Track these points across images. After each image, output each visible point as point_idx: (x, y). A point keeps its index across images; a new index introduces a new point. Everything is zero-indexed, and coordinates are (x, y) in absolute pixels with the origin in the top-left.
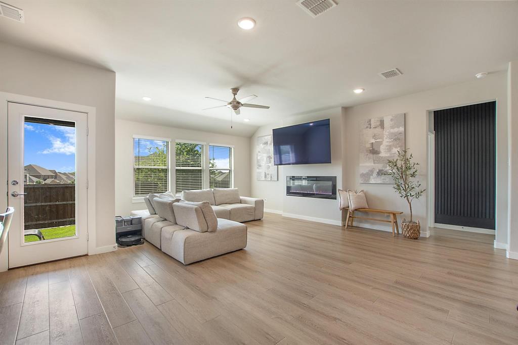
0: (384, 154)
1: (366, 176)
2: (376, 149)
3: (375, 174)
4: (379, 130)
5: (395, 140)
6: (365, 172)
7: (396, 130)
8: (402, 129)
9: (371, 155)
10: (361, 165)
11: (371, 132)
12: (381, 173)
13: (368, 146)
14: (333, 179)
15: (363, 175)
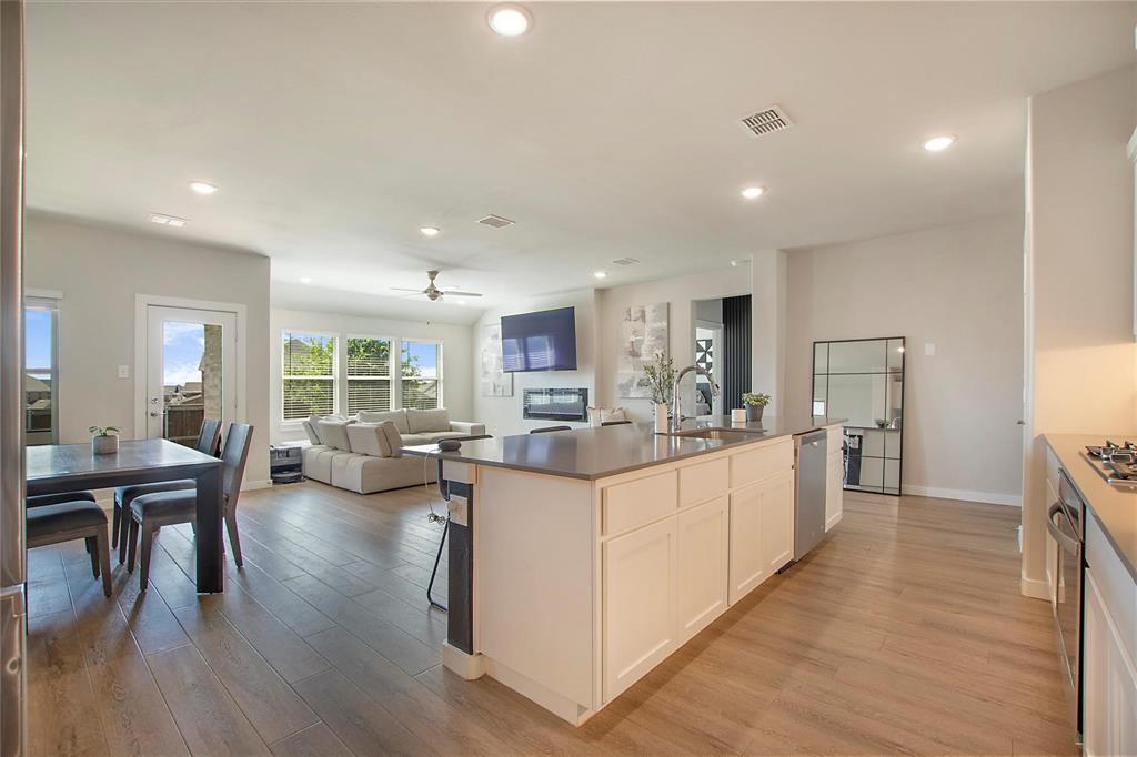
0: (646, 357)
1: (625, 387)
2: (636, 350)
3: (635, 385)
4: (640, 323)
5: (657, 338)
6: (623, 382)
7: (658, 325)
8: (665, 324)
9: (630, 358)
10: (619, 372)
11: (629, 326)
12: (640, 385)
13: (628, 345)
14: (583, 393)
15: (621, 386)
